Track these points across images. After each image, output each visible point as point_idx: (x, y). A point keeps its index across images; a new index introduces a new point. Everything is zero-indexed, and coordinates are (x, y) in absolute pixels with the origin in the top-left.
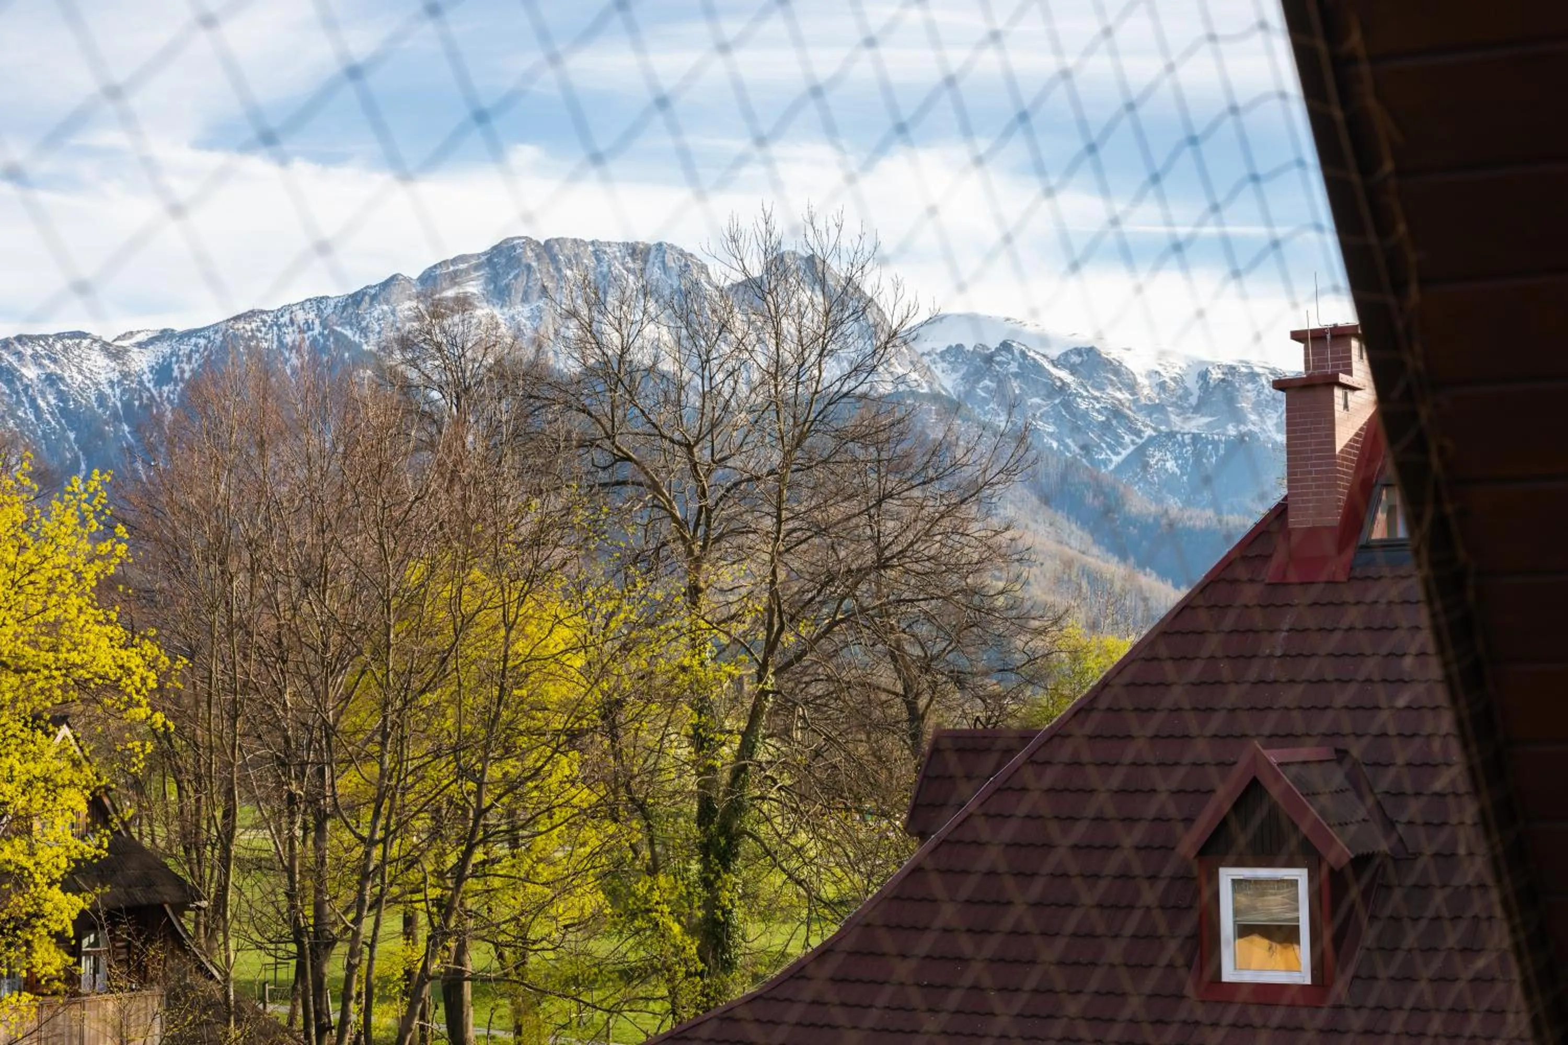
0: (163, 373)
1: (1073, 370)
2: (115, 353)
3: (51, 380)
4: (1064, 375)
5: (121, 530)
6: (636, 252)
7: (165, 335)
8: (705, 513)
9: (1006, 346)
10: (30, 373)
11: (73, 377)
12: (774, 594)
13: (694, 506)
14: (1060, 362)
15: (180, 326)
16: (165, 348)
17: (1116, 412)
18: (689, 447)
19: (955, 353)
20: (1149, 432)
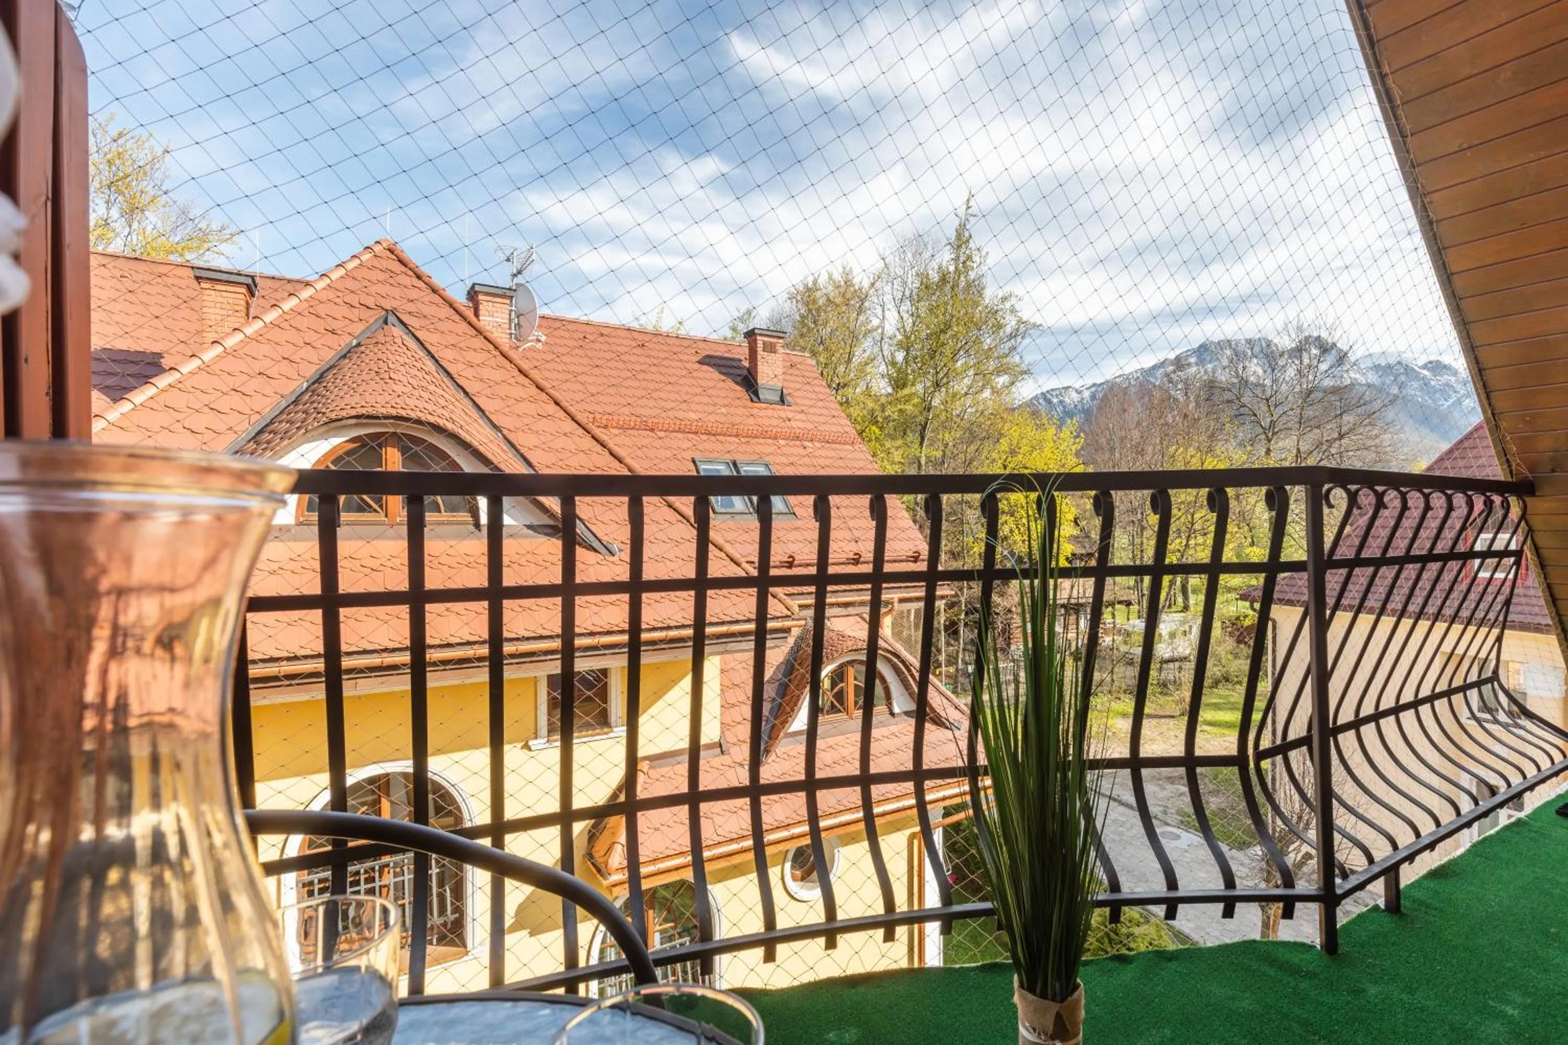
0: (1093, 397)
1: (1429, 370)
2: (1079, 392)
3: (1061, 402)
4: (1425, 372)
5: (1082, 435)
6: (1249, 341)
7: (1094, 385)
8: (1273, 424)
9: (1399, 363)
10: (1055, 400)
11: (1067, 400)
12: (1298, 450)
13: (1269, 420)
14: (1425, 367)
15: (1099, 382)
16: (1093, 389)
17: (1447, 385)
18: (1267, 400)
19: (1376, 368)
20: (1462, 392)
